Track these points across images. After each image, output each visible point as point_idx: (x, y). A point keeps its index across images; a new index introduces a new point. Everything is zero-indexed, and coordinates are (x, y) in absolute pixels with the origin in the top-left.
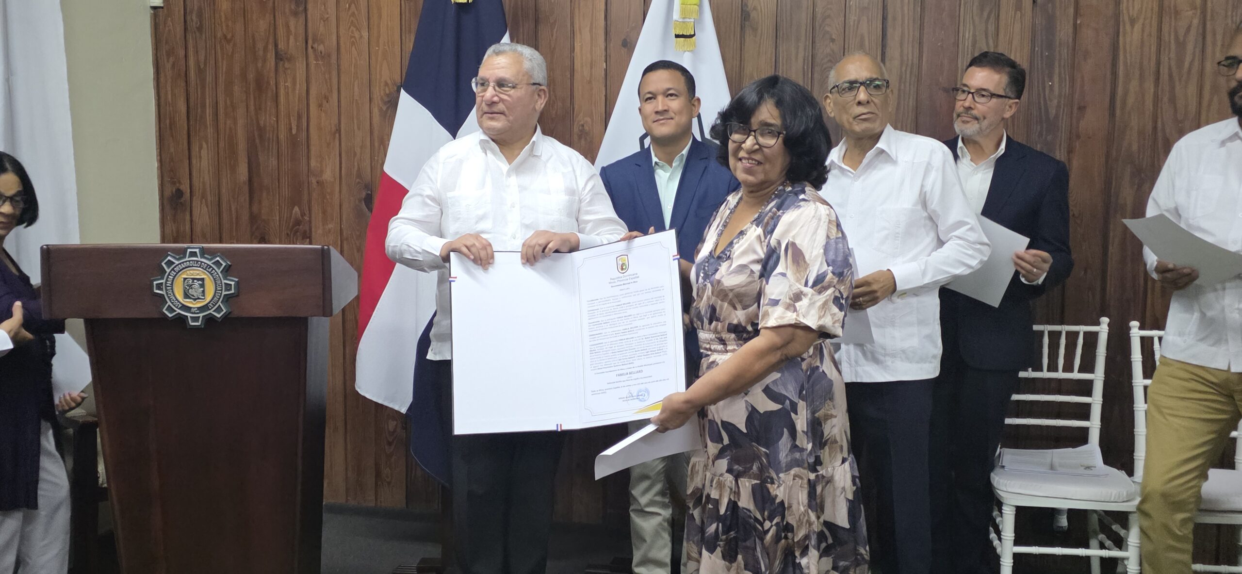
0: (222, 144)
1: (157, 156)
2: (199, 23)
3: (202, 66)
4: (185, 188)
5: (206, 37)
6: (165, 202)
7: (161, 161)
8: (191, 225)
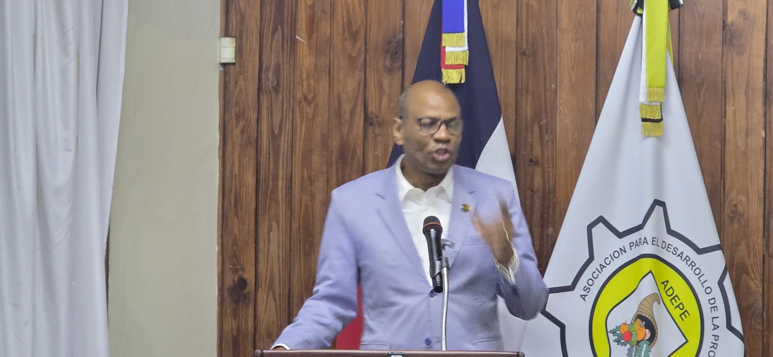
0: (295, 225)
1: (218, 239)
2: (275, 82)
3: (276, 132)
4: (249, 276)
5: (283, 98)
6: (226, 294)
7: (222, 246)
8: (255, 323)
